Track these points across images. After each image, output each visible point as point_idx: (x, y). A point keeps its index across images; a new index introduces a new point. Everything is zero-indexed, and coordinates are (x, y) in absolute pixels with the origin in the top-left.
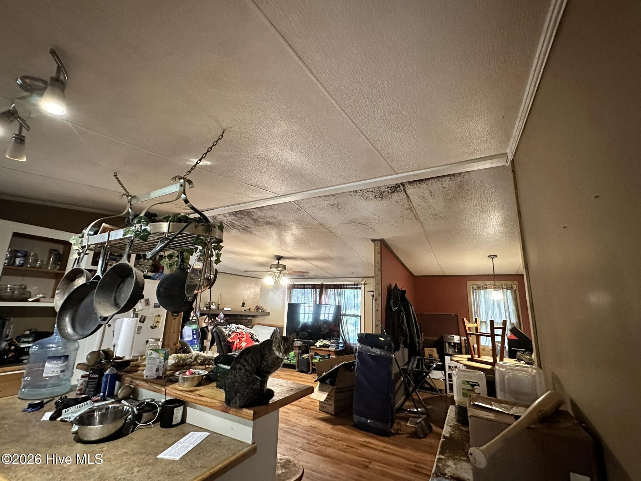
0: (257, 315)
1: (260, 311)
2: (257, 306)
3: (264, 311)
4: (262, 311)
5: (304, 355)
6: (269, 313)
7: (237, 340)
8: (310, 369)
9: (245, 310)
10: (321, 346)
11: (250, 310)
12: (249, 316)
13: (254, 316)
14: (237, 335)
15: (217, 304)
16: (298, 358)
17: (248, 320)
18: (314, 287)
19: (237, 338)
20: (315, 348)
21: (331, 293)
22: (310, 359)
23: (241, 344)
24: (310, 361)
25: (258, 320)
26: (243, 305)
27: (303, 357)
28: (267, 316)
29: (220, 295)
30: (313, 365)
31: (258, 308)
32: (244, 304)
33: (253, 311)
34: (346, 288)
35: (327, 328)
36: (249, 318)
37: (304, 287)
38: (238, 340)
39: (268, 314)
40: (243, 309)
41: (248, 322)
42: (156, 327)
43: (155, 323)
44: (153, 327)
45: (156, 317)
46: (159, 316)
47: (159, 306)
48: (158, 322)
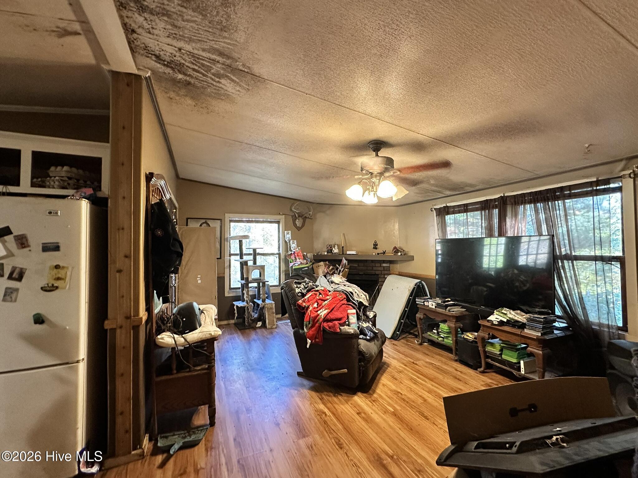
0: (398, 261)
1: (399, 254)
2: (395, 248)
3: (404, 255)
4: (401, 255)
5: (468, 334)
6: (413, 256)
7: (313, 304)
8: (481, 363)
9: (378, 254)
10: (501, 323)
11: (384, 253)
12: (384, 262)
13: (391, 262)
14: (316, 294)
15: (341, 247)
16: (456, 337)
17: (384, 267)
18: (485, 206)
19: (315, 300)
20: (489, 324)
21: (528, 212)
22: (480, 345)
23: (317, 311)
24: (480, 349)
25: (398, 267)
26: (375, 246)
27: (466, 337)
28: (410, 262)
29: (344, 234)
30: (487, 357)
31: (396, 250)
32: (377, 245)
33: (390, 255)
34: (570, 196)
35: (527, 281)
36: (384, 265)
37: (465, 209)
38: (315, 305)
39: (412, 258)
40: (375, 252)
41: (384, 270)
42: (57, 288)
43: (52, 282)
44: (49, 289)
45: (51, 268)
46: (57, 267)
47: (56, 248)
48: (58, 279)
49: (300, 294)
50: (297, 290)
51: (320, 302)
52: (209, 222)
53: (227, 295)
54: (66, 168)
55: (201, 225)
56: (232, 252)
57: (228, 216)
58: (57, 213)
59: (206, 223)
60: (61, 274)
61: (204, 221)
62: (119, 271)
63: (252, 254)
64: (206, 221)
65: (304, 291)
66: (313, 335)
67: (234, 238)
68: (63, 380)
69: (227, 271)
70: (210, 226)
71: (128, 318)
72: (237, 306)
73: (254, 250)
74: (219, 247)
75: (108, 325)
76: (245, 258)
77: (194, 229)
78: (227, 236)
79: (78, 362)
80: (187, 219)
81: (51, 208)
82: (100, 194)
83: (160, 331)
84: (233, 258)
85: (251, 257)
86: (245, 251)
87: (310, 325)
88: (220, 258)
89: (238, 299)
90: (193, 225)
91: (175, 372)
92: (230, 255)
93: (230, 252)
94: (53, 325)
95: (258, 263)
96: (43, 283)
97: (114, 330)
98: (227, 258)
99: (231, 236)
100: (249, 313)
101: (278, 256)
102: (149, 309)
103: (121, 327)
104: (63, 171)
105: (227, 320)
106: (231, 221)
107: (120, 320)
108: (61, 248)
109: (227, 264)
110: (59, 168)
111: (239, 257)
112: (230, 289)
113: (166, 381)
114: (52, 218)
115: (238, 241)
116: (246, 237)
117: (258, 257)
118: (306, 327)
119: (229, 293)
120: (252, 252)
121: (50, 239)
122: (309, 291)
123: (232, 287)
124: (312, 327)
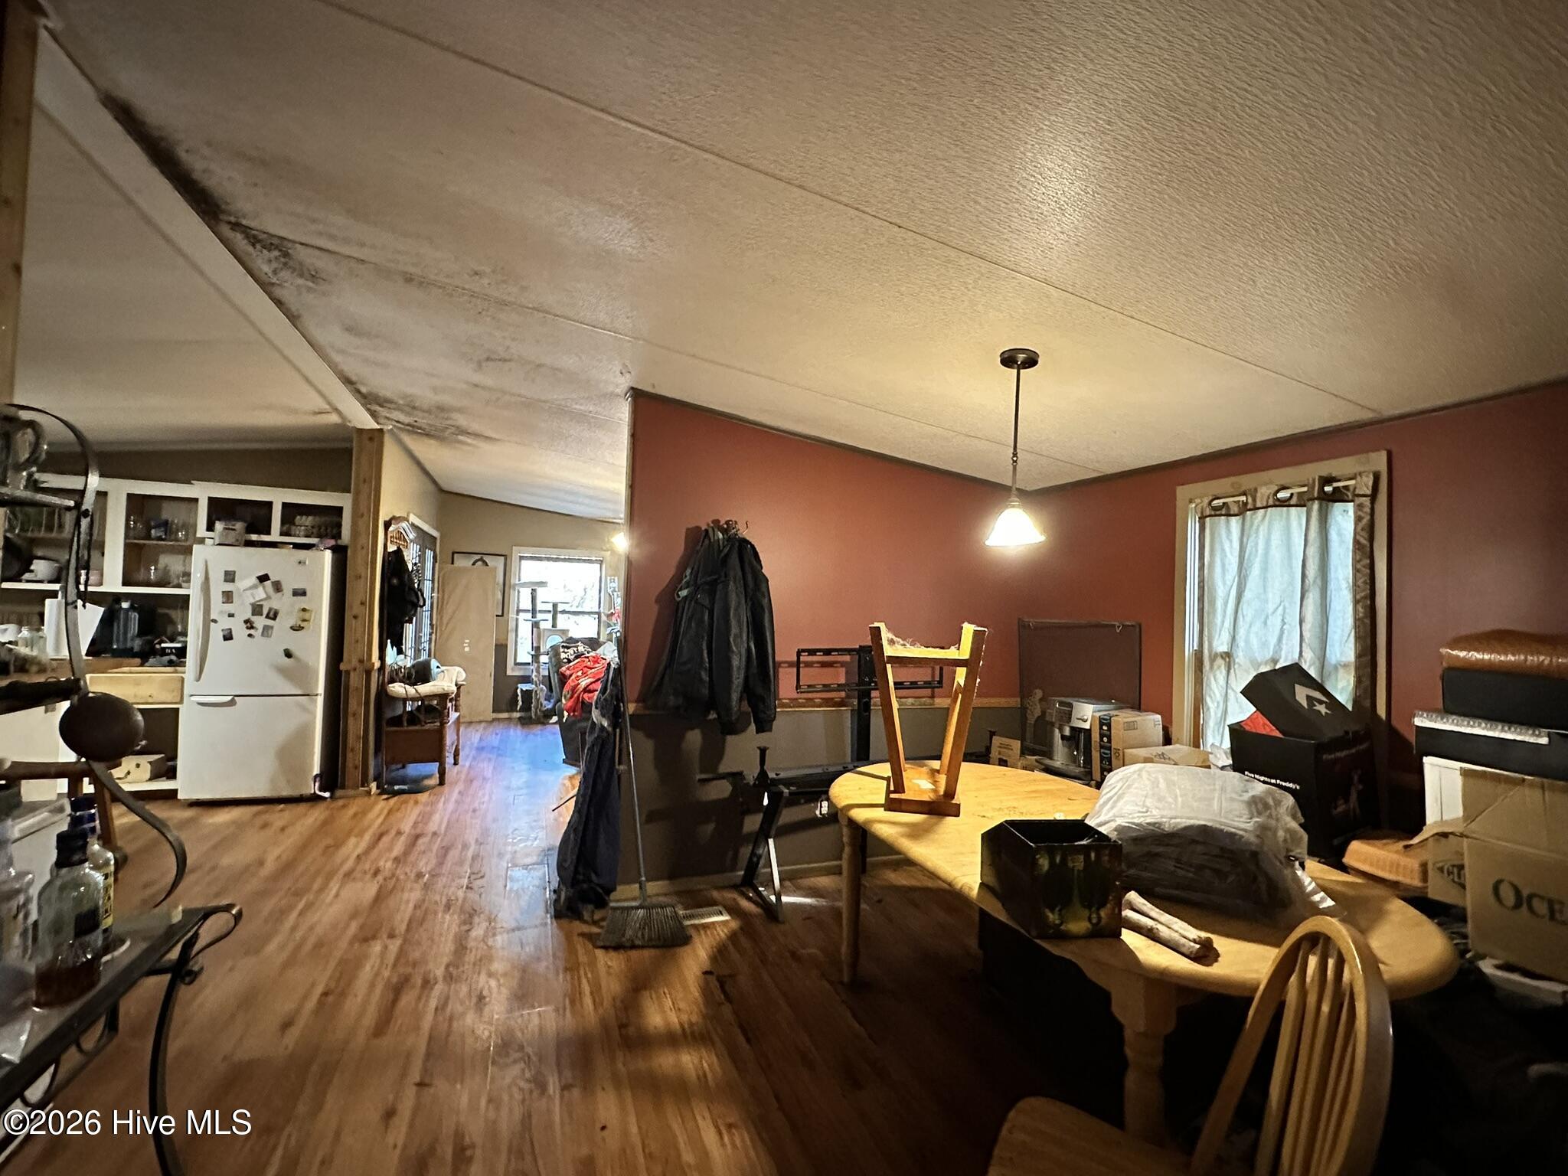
42: (303, 628)
43: (300, 623)
44: (297, 628)
45: (299, 611)
46: (304, 610)
47: (303, 593)
48: (304, 620)
49: (565, 660)
50: (563, 656)
51: (585, 669)
52: (487, 559)
53: (509, 673)
54: (310, 518)
55: (474, 564)
56: (521, 608)
57: (517, 552)
58: (305, 563)
59: (481, 560)
60: (306, 616)
61: (478, 557)
62: (355, 617)
63: (550, 611)
64: (482, 558)
65: (571, 658)
66: (571, 707)
67: (525, 585)
68: (304, 709)
69: (511, 636)
70: (487, 565)
71: (361, 661)
72: (522, 690)
73: (555, 606)
74: (500, 597)
75: (343, 667)
76: (539, 616)
77: (465, 570)
78: (514, 580)
79: (317, 695)
80: (453, 553)
81: (302, 559)
82: (340, 542)
83: (392, 681)
84: (522, 616)
85: (549, 616)
86: (540, 607)
87: (569, 696)
88: (502, 615)
89: (526, 679)
90: (462, 562)
91: (405, 724)
92: (518, 611)
93: (518, 607)
94: (298, 660)
95: (560, 626)
96: (292, 622)
97: (348, 673)
98: (512, 615)
99: (522, 581)
100: (538, 700)
101: (597, 616)
102: (382, 657)
103: (355, 669)
104: (308, 521)
105: (508, 711)
106: (521, 558)
107: (355, 662)
108: (308, 593)
109: (512, 625)
110: (304, 517)
111: (530, 615)
112: (516, 664)
113: (397, 731)
114: (300, 567)
115: (529, 590)
116: (542, 584)
117: (559, 616)
118: (565, 697)
119: (513, 670)
120: (551, 609)
121: (299, 586)
122: (577, 657)
123: (518, 661)
124: (571, 697)
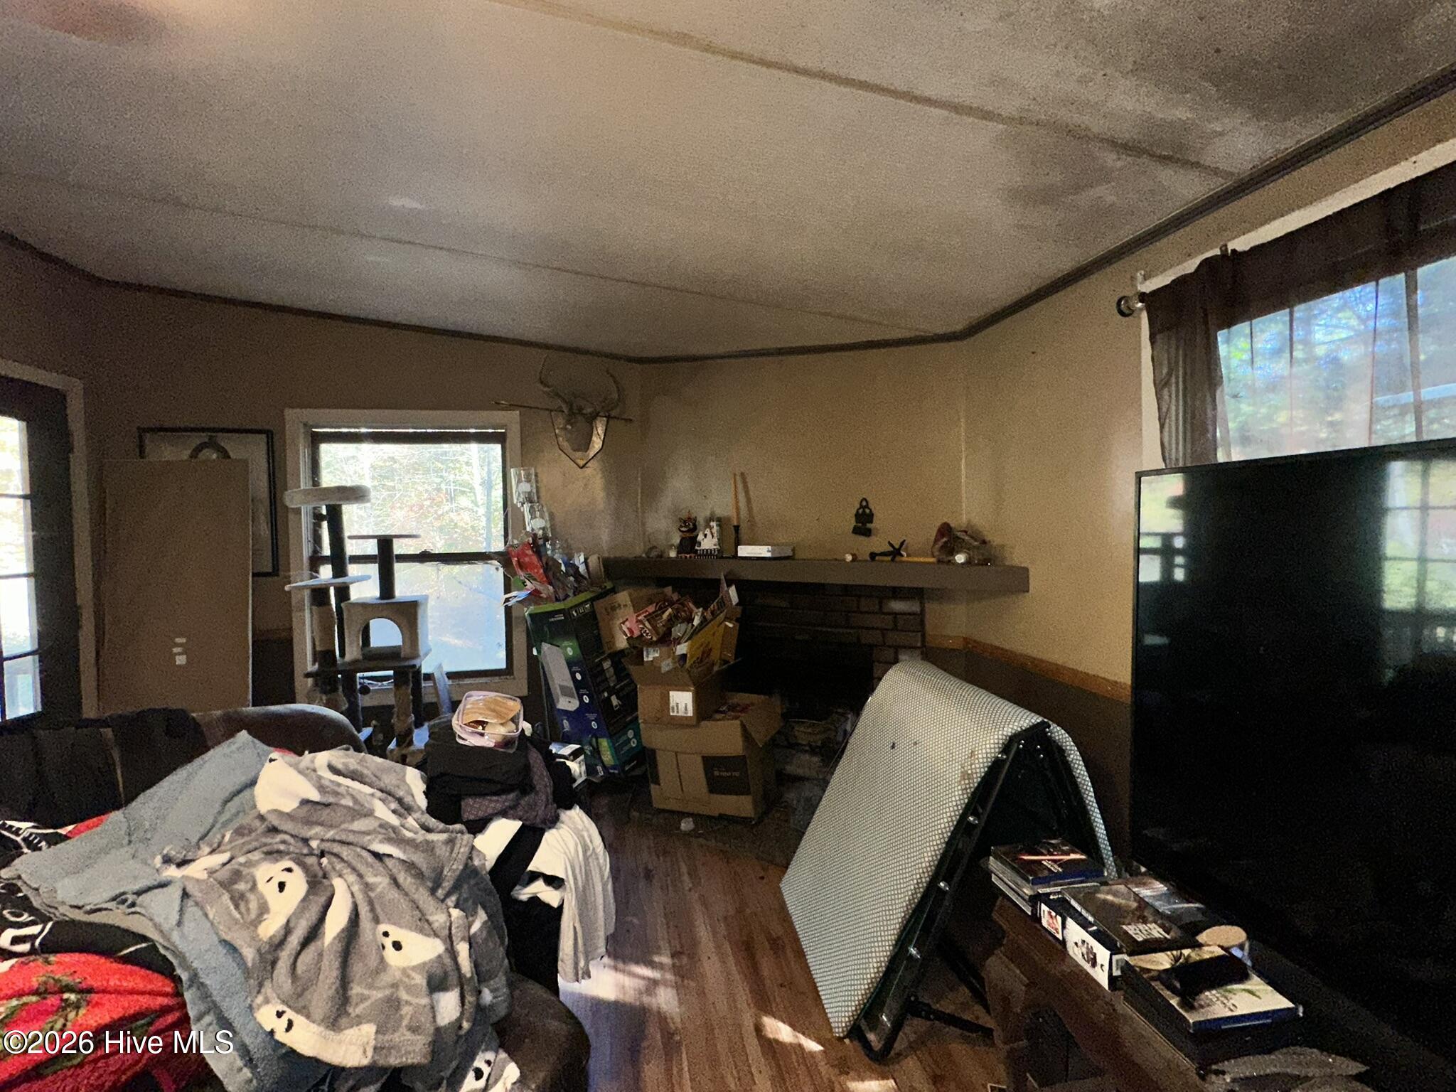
1: (961, 558)
2: (945, 530)
3: (983, 562)
4: (969, 562)
6: (1027, 572)
9: (873, 556)
11: (895, 553)
12: (896, 592)
13: (926, 594)
17: (895, 615)
26: (864, 522)
28: (1006, 599)
32: (869, 518)
33: (921, 562)
36: (897, 606)
39: (1018, 581)
41: (895, 629)
52: (228, 443)
55: (194, 455)
59: (213, 444)
61: (206, 437)
63: (375, 557)
64: (212, 439)
70: (227, 456)
73: (387, 543)
74: (266, 532)
77: (168, 470)
85: (374, 570)
86: (350, 548)
88: (274, 574)
95: (399, 593)
116: (353, 493)
